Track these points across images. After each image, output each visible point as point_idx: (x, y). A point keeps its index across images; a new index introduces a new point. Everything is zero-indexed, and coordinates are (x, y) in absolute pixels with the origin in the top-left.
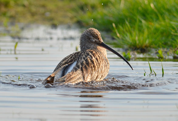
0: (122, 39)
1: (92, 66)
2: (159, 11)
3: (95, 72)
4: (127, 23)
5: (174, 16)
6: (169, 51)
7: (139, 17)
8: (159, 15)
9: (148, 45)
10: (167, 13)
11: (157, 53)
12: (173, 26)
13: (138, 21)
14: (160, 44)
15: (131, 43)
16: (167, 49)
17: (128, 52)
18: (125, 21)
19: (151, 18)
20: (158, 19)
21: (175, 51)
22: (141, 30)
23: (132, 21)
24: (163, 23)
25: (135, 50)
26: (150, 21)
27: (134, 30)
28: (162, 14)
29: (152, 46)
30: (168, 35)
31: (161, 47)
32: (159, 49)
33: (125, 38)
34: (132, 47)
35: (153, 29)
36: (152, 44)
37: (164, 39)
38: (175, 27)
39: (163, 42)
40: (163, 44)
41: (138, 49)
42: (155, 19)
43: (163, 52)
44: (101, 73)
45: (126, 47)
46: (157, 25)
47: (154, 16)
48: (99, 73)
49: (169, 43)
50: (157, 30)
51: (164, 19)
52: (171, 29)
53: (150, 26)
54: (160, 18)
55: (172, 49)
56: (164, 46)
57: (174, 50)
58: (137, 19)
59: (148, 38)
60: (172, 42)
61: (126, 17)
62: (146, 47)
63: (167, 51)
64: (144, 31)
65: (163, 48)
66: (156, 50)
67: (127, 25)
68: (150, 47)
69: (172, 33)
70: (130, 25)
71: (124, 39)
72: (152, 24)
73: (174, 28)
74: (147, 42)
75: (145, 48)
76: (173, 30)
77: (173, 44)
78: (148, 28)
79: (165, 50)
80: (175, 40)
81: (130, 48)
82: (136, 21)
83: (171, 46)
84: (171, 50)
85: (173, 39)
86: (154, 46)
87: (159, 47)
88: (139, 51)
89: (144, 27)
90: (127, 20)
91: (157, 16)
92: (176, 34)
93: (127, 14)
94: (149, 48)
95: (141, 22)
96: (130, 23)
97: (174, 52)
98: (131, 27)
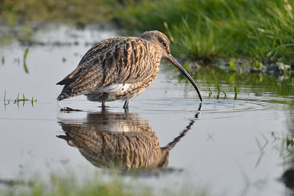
0: (178, 45)
2: (230, 4)
3: (126, 68)
4: (185, 22)
5: (252, 13)
6: (245, 62)
7: (201, 14)
8: (230, 11)
9: (214, 53)
10: (242, 8)
11: (228, 65)
12: (251, 26)
13: (200, 19)
14: (232, 52)
15: (191, 51)
16: (242, 59)
17: (186, 63)
18: (181, 19)
19: (220, 15)
20: (228, 16)
21: (253, 62)
22: (204, 32)
23: (192, 19)
24: (236, 22)
25: (195, 60)
26: (217, 20)
27: (194, 33)
28: (234, 9)
29: (220, 55)
30: (243, 39)
31: (233, 56)
32: (230, 59)
33: (182, 43)
34: (192, 56)
35: (221, 30)
36: (220, 53)
37: (237, 44)
38: (253, 28)
39: (235, 49)
40: (235, 51)
41: (200, 59)
42: (224, 17)
43: (235, 63)
44: (135, 70)
45: (183, 56)
46: (227, 25)
47: (223, 12)
48: (132, 71)
49: (245, 51)
50: (227, 31)
51: (237, 16)
52: (247, 30)
53: (217, 26)
54: (232, 15)
55: (249, 60)
56: (236, 54)
57: (251, 61)
58: (199, 17)
59: (215, 43)
60: (249, 49)
61: (184, 14)
62: (212, 56)
63: (242, 62)
64: (209, 34)
65: (236, 57)
66: (226, 61)
67: (185, 25)
68: (218, 57)
69: (249, 36)
70: (189, 25)
71: (180, 44)
72: (221, 23)
73: (251, 30)
74: (213, 49)
75: (211, 58)
76: (250, 33)
77: (250, 52)
78: (215, 29)
79: (239, 61)
80: (253, 47)
81: (189, 57)
82: (197, 18)
83: (247, 55)
84: (247, 61)
85: (250, 45)
86: (223, 54)
87: (230, 56)
88: (201, 61)
89: (209, 27)
90: (185, 18)
91: (227, 12)
92: (254, 38)
93: (184, 9)
94: (216, 58)
95: (204, 20)
96: (189, 21)
97: (252, 64)
98: (191, 28)
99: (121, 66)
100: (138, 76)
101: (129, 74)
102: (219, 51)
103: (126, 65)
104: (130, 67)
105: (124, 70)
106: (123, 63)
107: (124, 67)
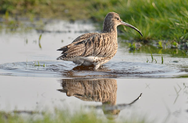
0: (129, 33)
1: (97, 43)
2: (159, 9)
4: (133, 19)
5: (172, 14)
6: (168, 42)
7: (142, 14)
8: (159, 12)
9: (150, 37)
10: (166, 11)
11: (158, 44)
12: (171, 21)
13: (141, 17)
14: (160, 36)
15: (136, 36)
16: (166, 40)
17: (134, 43)
18: (131, 17)
19: (153, 15)
20: (158, 15)
21: (173, 42)
22: (144, 25)
23: (137, 17)
24: (162, 19)
25: (139, 41)
26: (151, 17)
27: (138, 25)
28: (162, 12)
29: (153, 38)
30: (167, 29)
31: (161, 39)
32: (159, 40)
33: (131, 31)
34: (137, 39)
35: (154, 24)
36: (153, 37)
37: (163, 32)
38: (173, 22)
39: (162, 35)
40: (162, 36)
41: (142, 40)
42: (155, 16)
43: (162, 43)
44: (104, 50)
45: (132, 39)
46: (157, 21)
47: (155, 13)
48: (102, 50)
49: (168, 36)
50: (157, 25)
51: (163, 16)
52: (169, 24)
53: (151, 22)
54: (160, 15)
55: (170, 41)
56: (163, 38)
57: (171, 42)
58: (141, 16)
59: (150, 31)
60: (170, 35)
61: (132, 14)
62: (149, 39)
63: (166, 42)
64: (147, 26)
65: (163, 40)
66: (157, 42)
67: (132, 21)
68: (152, 39)
69: (170, 27)
70: (135, 20)
71: (130, 32)
72: (154, 20)
73: (171, 24)
74: (149, 35)
75: (148, 40)
76: (171, 25)
77: (171, 37)
78: (150, 23)
79: (164, 41)
80: (173, 33)
81: (135, 39)
82: (140, 17)
83: (169, 38)
84: (169, 42)
85: (171, 32)
86: (155, 38)
87: (159, 39)
88: (142, 42)
89: (147, 22)
90: (133, 16)
91: (157, 13)
92: (173, 28)
93: (133, 11)
94: (151, 40)
95: (144, 18)
96: (135, 19)
97: (172, 44)
98: (136, 22)
99: (96, 47)
100: (105, 54)
101: (100, 51)
102: (153, 36)
103: (98, 46)
104: (101, 48)
105: (97, 49)
106: (97, 45)
107: (98, 47)
